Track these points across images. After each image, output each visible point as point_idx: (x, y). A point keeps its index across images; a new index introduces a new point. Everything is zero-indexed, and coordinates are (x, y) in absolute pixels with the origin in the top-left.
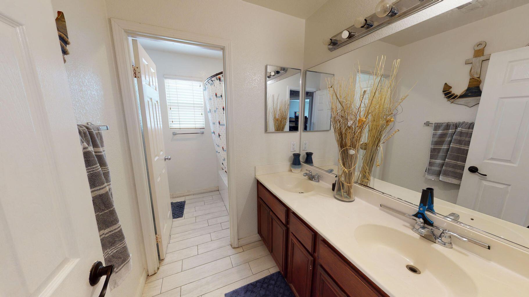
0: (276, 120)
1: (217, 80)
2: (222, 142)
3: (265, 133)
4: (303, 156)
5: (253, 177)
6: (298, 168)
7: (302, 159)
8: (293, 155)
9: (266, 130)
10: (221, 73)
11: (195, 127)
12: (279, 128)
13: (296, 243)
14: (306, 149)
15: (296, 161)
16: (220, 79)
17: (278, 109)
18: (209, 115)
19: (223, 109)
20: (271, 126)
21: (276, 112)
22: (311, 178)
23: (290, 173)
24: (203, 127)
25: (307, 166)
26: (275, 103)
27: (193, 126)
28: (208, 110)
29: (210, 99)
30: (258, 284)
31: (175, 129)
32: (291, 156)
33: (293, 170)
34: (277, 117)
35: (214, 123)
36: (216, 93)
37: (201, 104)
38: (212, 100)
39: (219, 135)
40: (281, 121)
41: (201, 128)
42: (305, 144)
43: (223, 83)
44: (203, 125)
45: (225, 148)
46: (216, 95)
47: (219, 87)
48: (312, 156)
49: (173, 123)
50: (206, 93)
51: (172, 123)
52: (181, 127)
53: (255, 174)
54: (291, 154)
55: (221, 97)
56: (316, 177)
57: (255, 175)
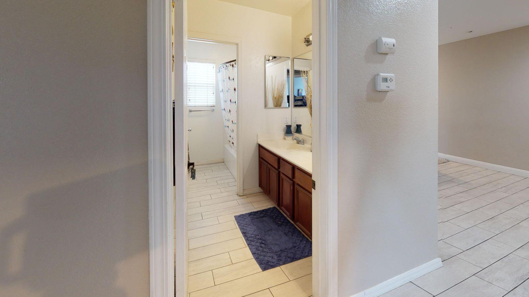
0: (274, 98)
1: (231, 66)
2: (233, 116)
3: (264, 108)
4: (295, 127)
5: (256, 142)
6: (290, 136)
7: (293, 129)
8: (286, 126)
9: (266, 106)
10: (235, 61)
11: (207, 105)
12: (278, 104)
13: (284, 178)
14: (296, 122)
15: (288, 130)
16: (233, 66)
17: (276, 88)
18: (221, 94)
19: (235, 89)
20: (271, 103)
21: (274, 91)
22: (299, 142)
23: (285, 140)
24: (214, 105)
25: (297, 135)
26: (273, 83)
27: (205, 104)
28: (221, 90)
29: (224, 81)
30: (259, 212)
31: (191, 106)
32: (285, 127)
33: (286, 138)
34: (275, 96)
35: (225, 101)
36: (229, 77)
37: (213, 84)
38: (225, 82)
39: (230, 111)
40: (278, 99)
41: (212, 106)
42: (296, 118)
43: (235, 69)
44: (214, 104)
45: (235, 121)
46: (229, 78)
47: (233, 72)
48: (301, 127)
49: (191, 101)
50: (220, 75)
51: (189, 101)
52: (196, 105)
53: (257, 139)
54: (284, 126)
55: (233, 80)
56: (302, 141)
57: (257, 141)
